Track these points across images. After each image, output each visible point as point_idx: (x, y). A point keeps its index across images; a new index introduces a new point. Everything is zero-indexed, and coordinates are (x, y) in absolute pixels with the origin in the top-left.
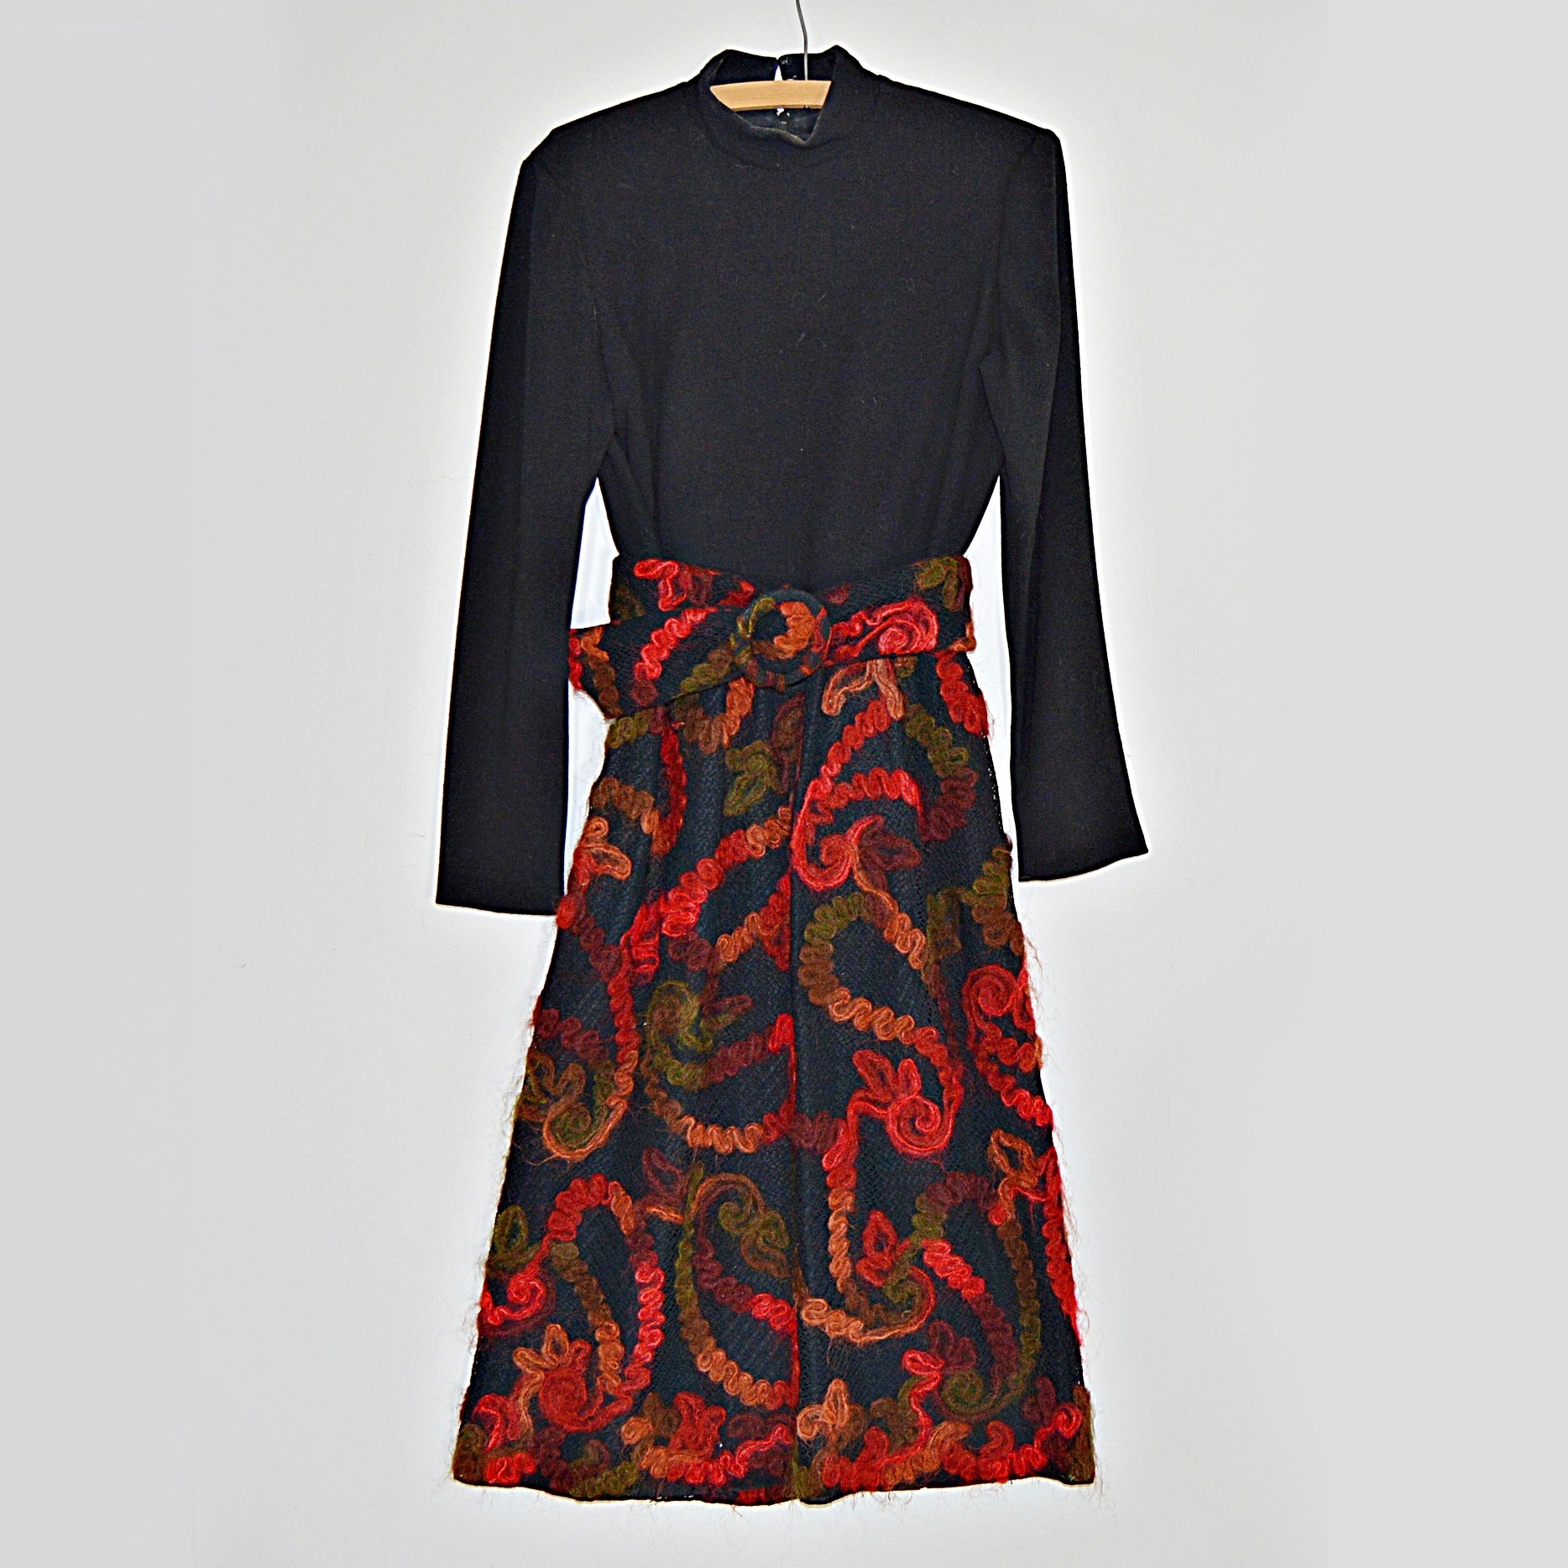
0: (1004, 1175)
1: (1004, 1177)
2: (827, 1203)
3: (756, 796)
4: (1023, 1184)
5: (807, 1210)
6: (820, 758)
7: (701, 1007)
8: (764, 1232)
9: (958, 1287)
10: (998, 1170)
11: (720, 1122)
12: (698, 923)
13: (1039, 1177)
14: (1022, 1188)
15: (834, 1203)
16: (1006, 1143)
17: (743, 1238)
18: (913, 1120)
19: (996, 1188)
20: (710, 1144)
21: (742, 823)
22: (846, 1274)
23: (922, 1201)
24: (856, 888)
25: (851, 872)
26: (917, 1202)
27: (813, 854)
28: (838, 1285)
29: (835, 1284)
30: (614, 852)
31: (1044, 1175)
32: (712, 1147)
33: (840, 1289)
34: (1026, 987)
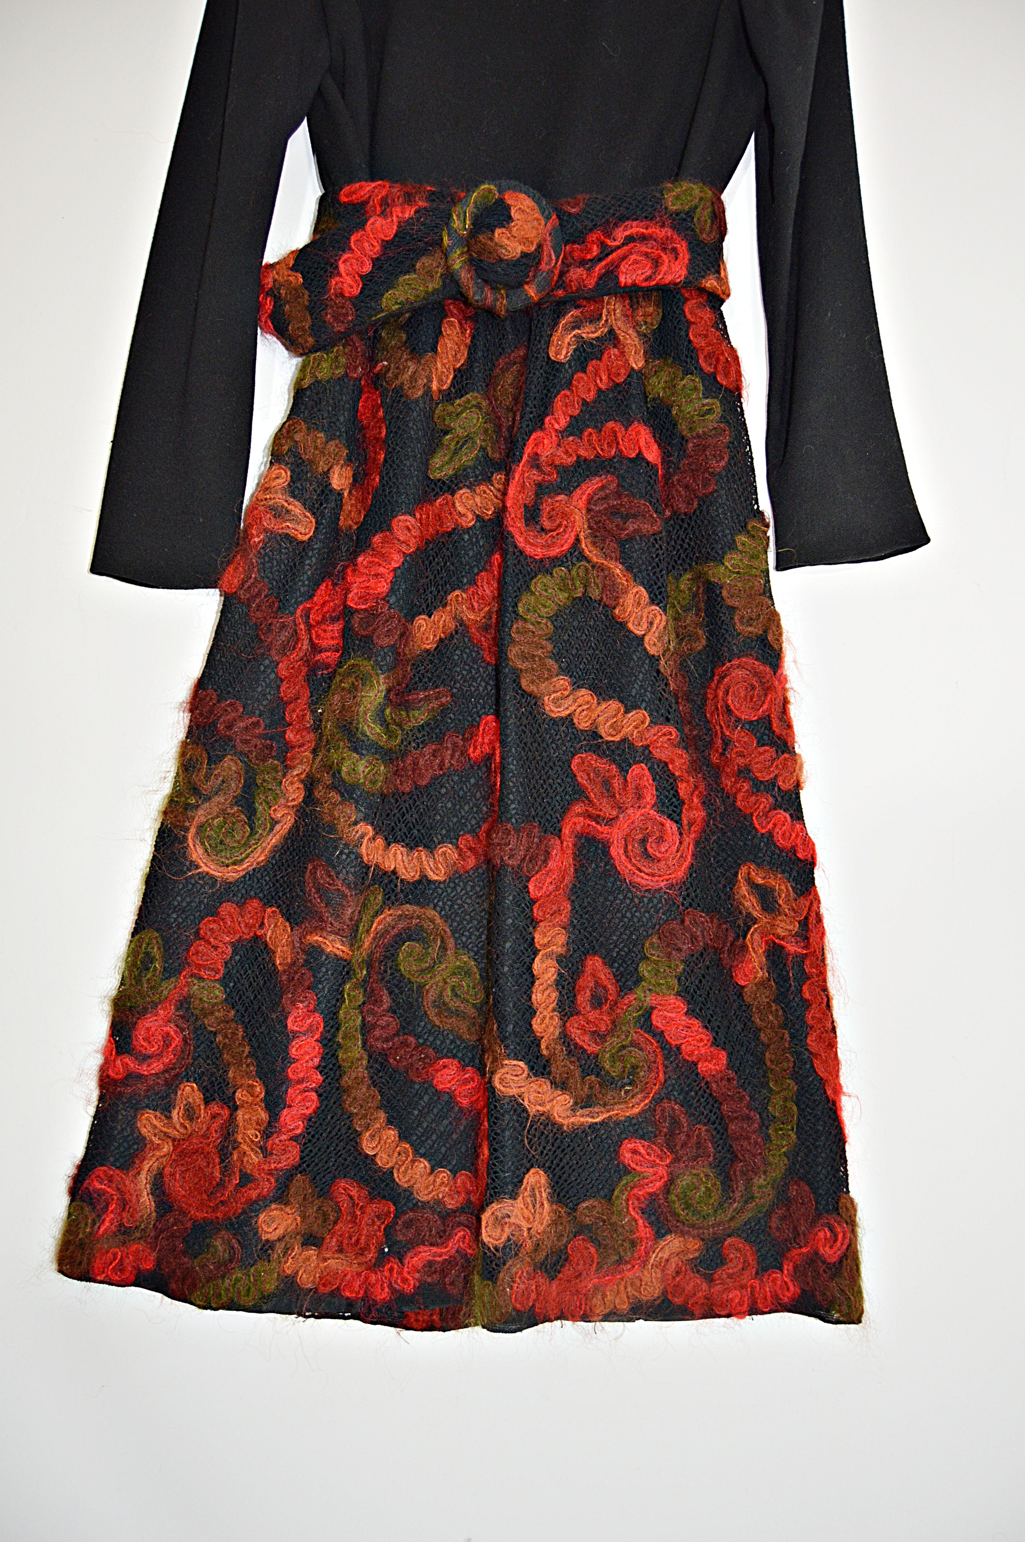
0: (755, 921)
1: (755, 923)
2: (533, 939)
3: (468, 457)
4: (779, 931)
5: (508, 945)
6: (545, 408)
7: (389, 691)
8: (454, 980)
9: (694, 1058)
10: (749, 915)
11: (407, 842)
12: (392, 591)
13: (799, 922)
14: (779, 937)
15: (541, 942)
16: (760, 881)
17: (427, 987)
18: (643, 841)
19: (745, 937)
20: (392, 867)
21: (450, 486)
22: (553, 1034)
23: (652, 944)
24: (582, 557)
25: (578, 540)
26: (647, 945)
27: (532, 515)
28: (543, 1046)
29: (539, 1045)
30: (297, 508)
31: (806, 918)
32: (394, 872)
33: (545, 1052)
34: (785, 690)
